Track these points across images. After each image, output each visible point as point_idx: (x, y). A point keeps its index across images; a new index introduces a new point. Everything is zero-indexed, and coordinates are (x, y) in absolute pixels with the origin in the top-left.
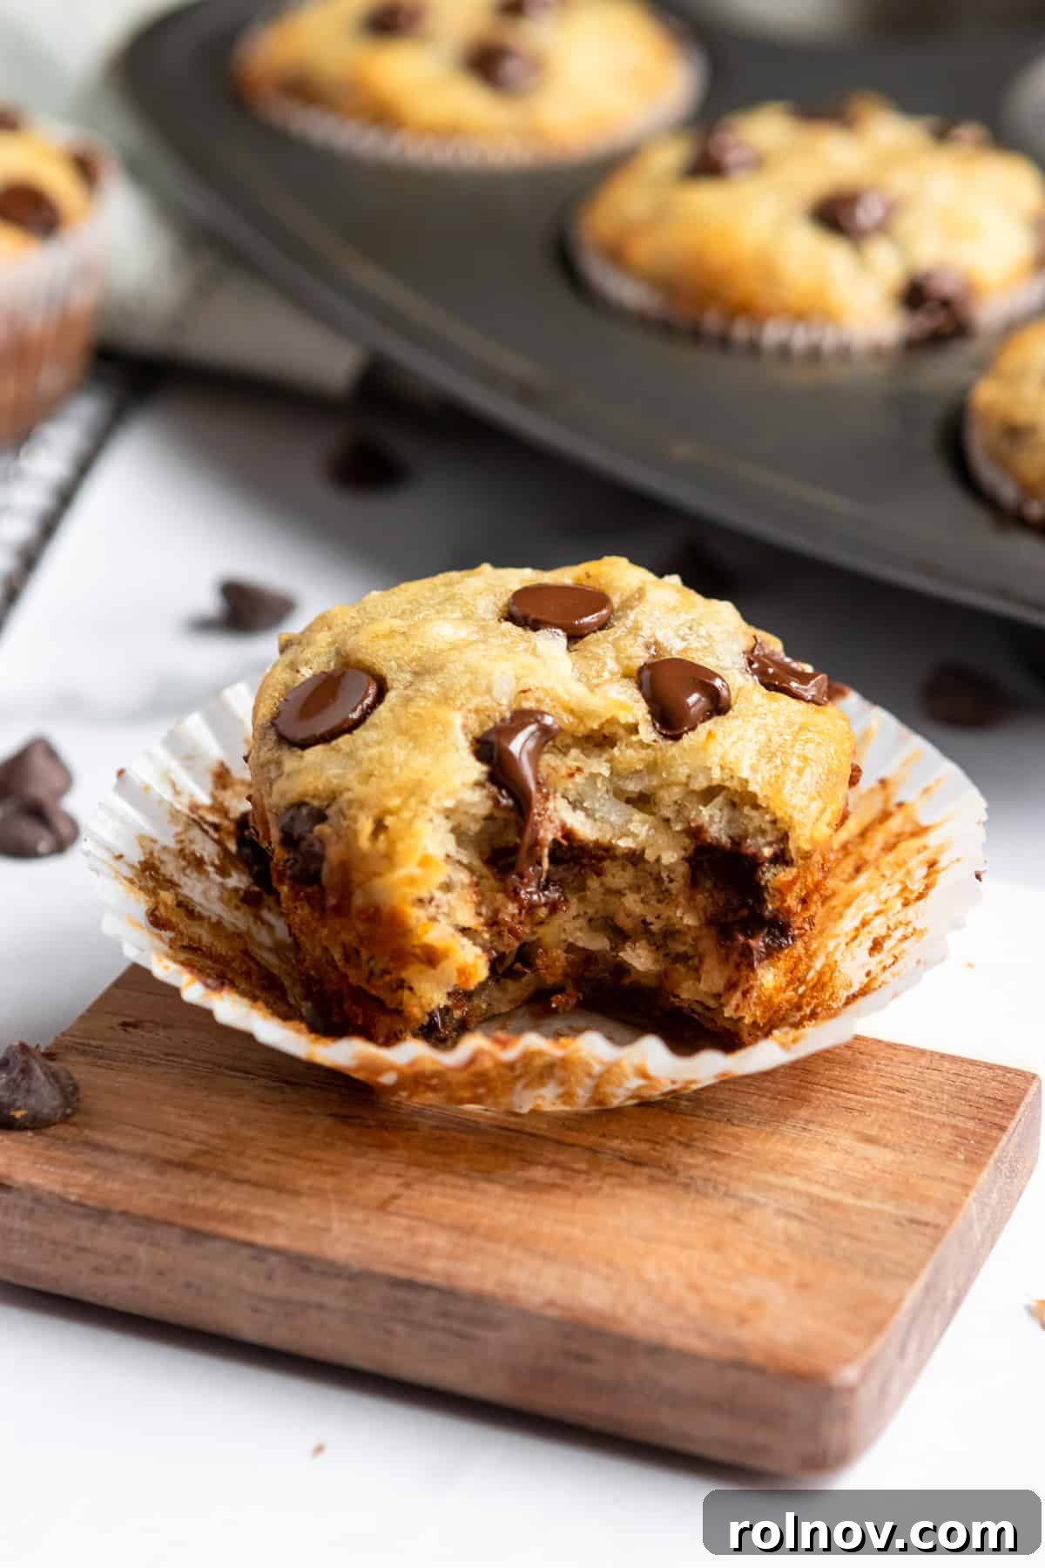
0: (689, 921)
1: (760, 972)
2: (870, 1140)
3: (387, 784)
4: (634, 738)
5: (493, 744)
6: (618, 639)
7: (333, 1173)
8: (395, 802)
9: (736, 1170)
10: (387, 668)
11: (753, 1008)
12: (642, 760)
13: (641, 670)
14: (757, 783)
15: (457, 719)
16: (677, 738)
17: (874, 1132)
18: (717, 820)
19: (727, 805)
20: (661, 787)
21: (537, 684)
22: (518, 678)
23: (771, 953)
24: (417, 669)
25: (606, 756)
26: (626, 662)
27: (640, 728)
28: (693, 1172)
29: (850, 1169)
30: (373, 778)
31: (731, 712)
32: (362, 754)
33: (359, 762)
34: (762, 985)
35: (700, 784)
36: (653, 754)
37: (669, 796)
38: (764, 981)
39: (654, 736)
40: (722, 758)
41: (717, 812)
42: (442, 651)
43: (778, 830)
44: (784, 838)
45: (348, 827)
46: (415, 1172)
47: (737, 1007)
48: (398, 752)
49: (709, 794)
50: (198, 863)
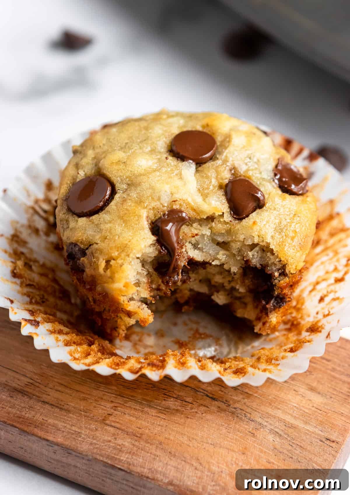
0: (242, 290)
1: (270, 316)
2: (312, 389)
3: (112, 244)
4: (222, 220)
5: (159, 227)
6: (217, 167)
7: (84, 399)
8: (115, 254)
9: (254, 405)
10: (116, 180)
11: (267, 331)
12: (225, 229)
13: (227, 185)
14: (274, 245)
15: (144, 213)
16: (240, 219)
17: (315, 384)
18: (255, 257)
19: (260, 250)
20: (232, 241)
21: (181, 198)
22: (172, 194)
23: (276, 308)
24: (129, 182)
25: (209, 226)
26: (221, 181)
27: (225, 215)
28: (237, 405)
29: (303, 406)
30: (106, 240)
31: (265, 208)
32: (102, 226)
33: (101, 230)
34: (271, 321)
35: (250, 242)
36: (230, 227)
37: (235, 246)
38: (272, 320)
39: (230, 219)
40: (259, 232)
41: (256, 253)
42: (141, 175)
43: (281, 264)
44: (284, 267)
45: (95, 262)
46: (120, 400)
47: (260, 329)
48: (118, 228)
49: (253, 246)
50: (36, 231)
